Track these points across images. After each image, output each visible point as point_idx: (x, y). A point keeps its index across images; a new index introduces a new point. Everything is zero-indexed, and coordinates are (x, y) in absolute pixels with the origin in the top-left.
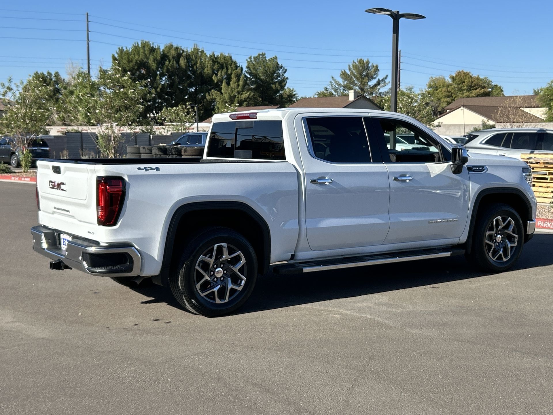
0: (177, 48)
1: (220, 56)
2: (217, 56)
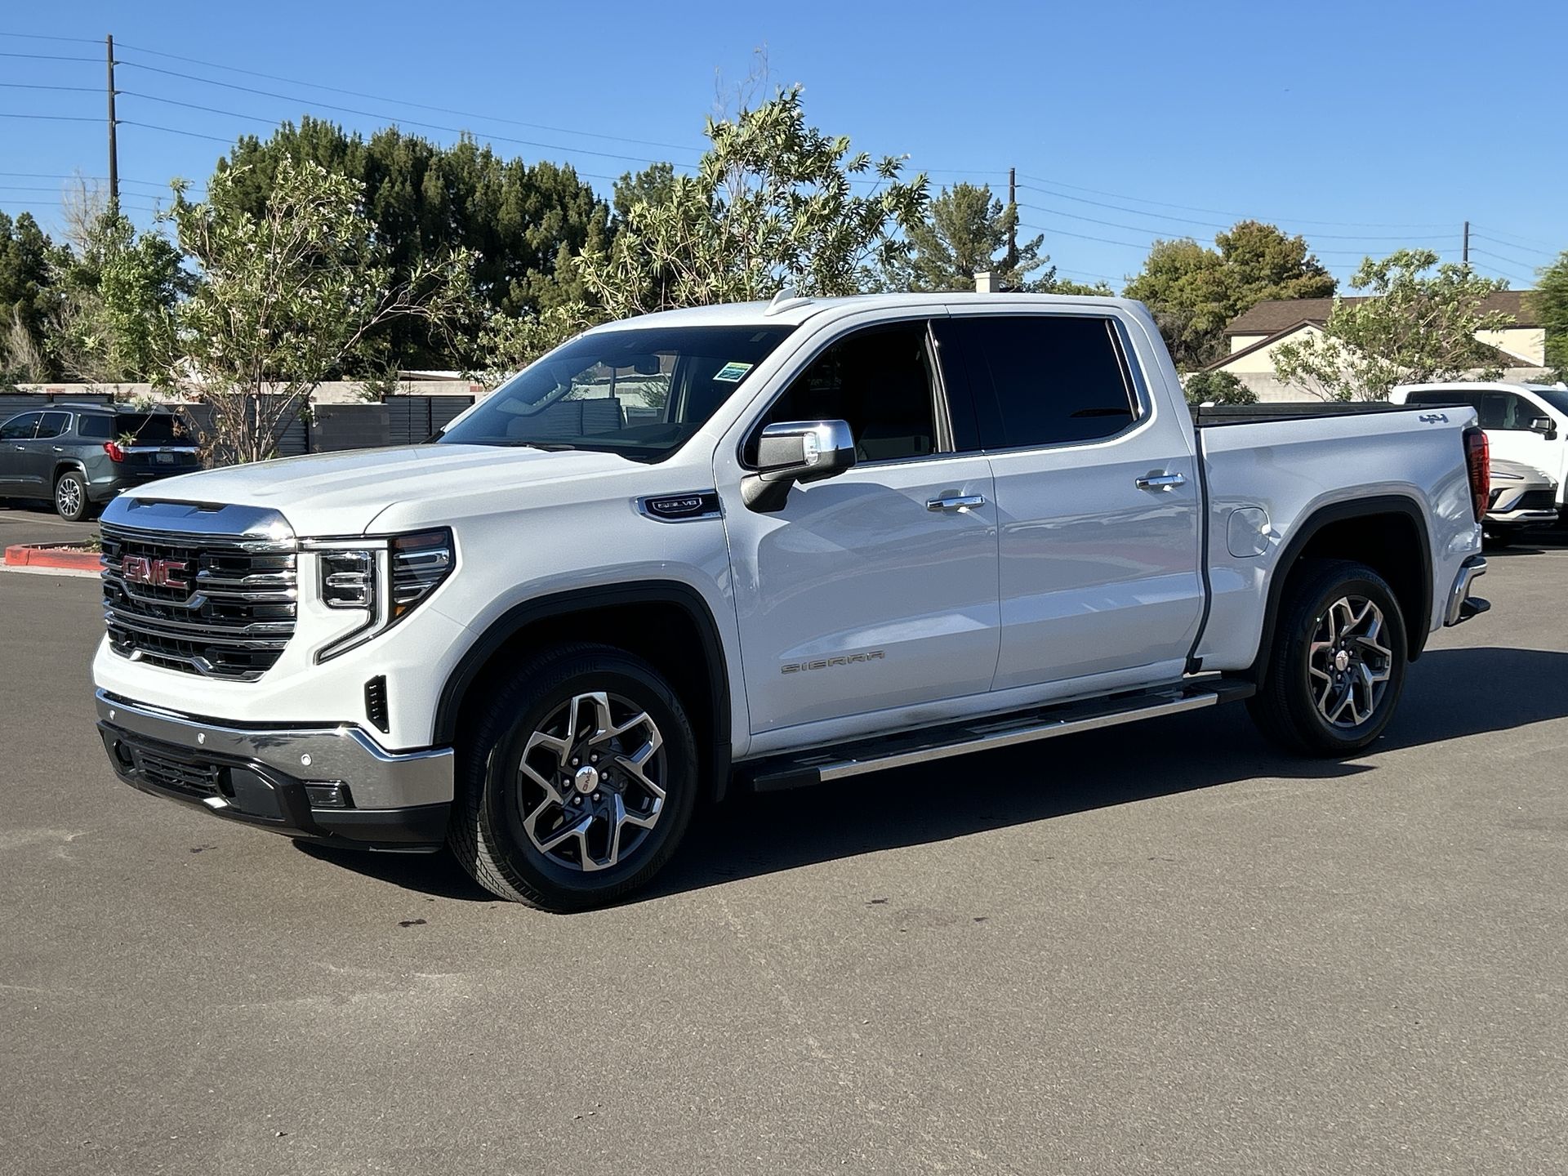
0: (412, 144)
1: (540, 169)
2: (532, 170)
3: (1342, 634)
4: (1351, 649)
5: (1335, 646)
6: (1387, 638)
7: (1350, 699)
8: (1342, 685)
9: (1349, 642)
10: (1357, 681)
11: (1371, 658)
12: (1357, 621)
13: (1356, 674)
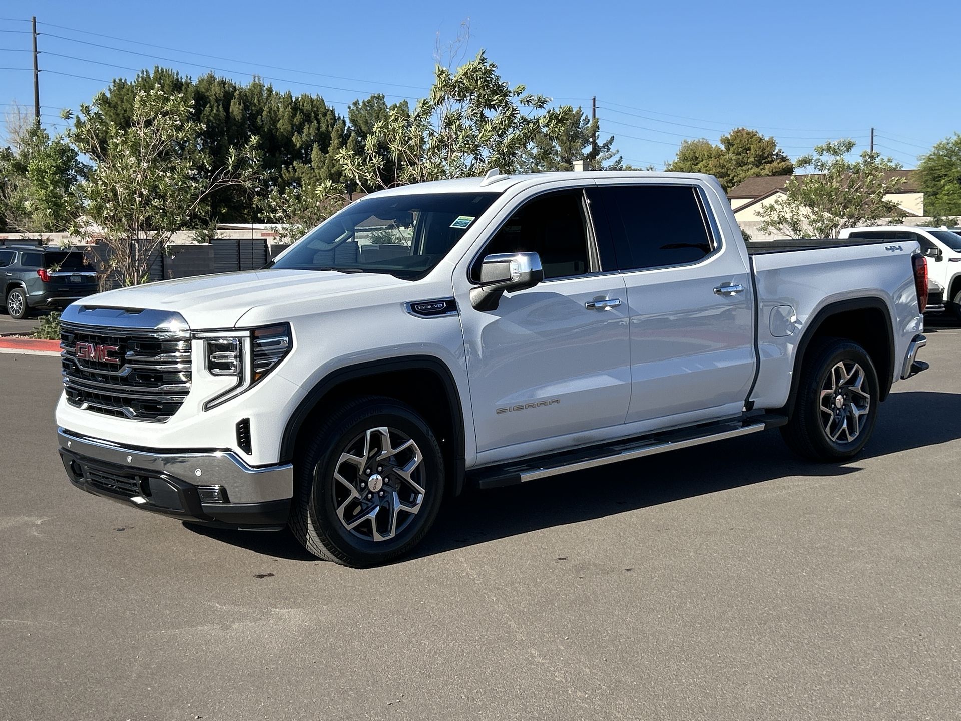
3: (840, 385)
4: (845, 394)
5: (835, 392)
6: (867, 388)
7: (845, 426)
8: (840, 417)
9: (843, 389)
10: (849, 414)
11: (857, 399)
12: (849, 376)
13: (848, 409)
